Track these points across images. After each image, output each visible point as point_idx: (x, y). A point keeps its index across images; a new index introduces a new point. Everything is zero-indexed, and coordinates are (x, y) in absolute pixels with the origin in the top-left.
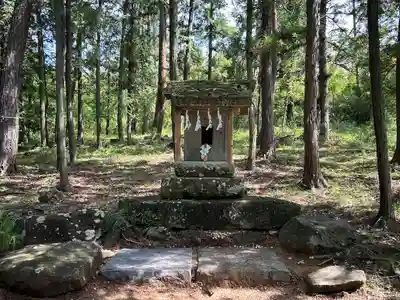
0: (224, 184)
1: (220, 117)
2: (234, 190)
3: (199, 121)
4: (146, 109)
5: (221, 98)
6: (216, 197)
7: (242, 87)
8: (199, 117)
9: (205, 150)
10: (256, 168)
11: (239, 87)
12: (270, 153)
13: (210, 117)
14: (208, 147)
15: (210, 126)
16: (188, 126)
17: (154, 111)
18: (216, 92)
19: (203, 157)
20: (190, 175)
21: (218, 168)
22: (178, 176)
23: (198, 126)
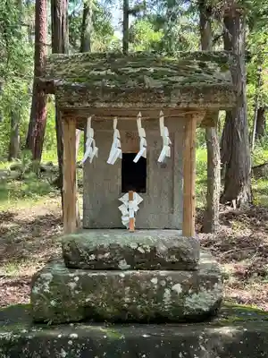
0: (178, 288)
1: (164, 132)
2: (200, 301)
3: (116, 142)
4: (14, 117)
5: (167, 90)
6: (160, 319)
7: (211, 65)
8: (117, 133)
9: (131, 205)
10: (220, 228)
11: (202, 65)
12: (243, 197)
13: (142, 132)
14: (137, 198)
15: (142, 152)
16: (92, 152)
17: (28, 120)
18: (155, 76)
19: (125, 220)
20: (98, 266)
21: (163, 248)
22: (71, 267)
23: (115, 154)
